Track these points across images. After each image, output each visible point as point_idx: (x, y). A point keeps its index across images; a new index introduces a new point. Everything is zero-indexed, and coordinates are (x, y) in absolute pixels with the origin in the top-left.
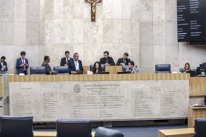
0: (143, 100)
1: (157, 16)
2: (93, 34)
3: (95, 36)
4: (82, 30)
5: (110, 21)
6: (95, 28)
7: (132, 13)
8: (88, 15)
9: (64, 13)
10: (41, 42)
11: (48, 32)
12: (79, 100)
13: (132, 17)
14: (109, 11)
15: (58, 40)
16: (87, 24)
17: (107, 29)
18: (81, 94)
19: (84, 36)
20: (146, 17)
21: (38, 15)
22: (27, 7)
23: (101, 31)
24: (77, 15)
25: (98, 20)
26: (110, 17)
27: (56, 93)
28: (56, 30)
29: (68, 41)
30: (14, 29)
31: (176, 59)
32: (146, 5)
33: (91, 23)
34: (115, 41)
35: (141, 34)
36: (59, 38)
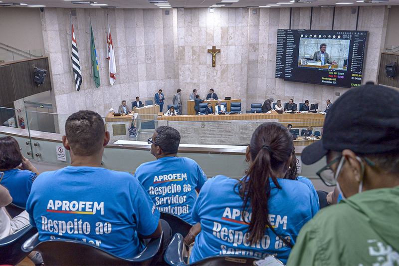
0: (247, 132)
1: (261, 56)
2: (214, 76)
3: (215, 78)
4: (206, 73)
5: (226, 66)
6: (215, 72)
7: (242, 59)
8: (210, 62)
9: (193, 60)
10: (176, 76)
11: (181, 73)
12: (204, 133)
13: (242, 62)
14: (225, 59)
15: (189, 80)
16: (209, 69)
17: (223, 72)
18: (205, 129)
19: (207, 78)
20: (253, 57)
21: (173, 56)
22: (164, 50)
23: (219, 73)
24: (202, 62)
25: (217, 66)
26: (226, 63)
27: (189, 128)
28: (187, 73)
29: (195, 81)
30: (155, 69)
31: (273, 89)
32: (253, 47)
33: (212, 68)
34: (229, 80)
35: (249, 69)
36: (189, 78)
